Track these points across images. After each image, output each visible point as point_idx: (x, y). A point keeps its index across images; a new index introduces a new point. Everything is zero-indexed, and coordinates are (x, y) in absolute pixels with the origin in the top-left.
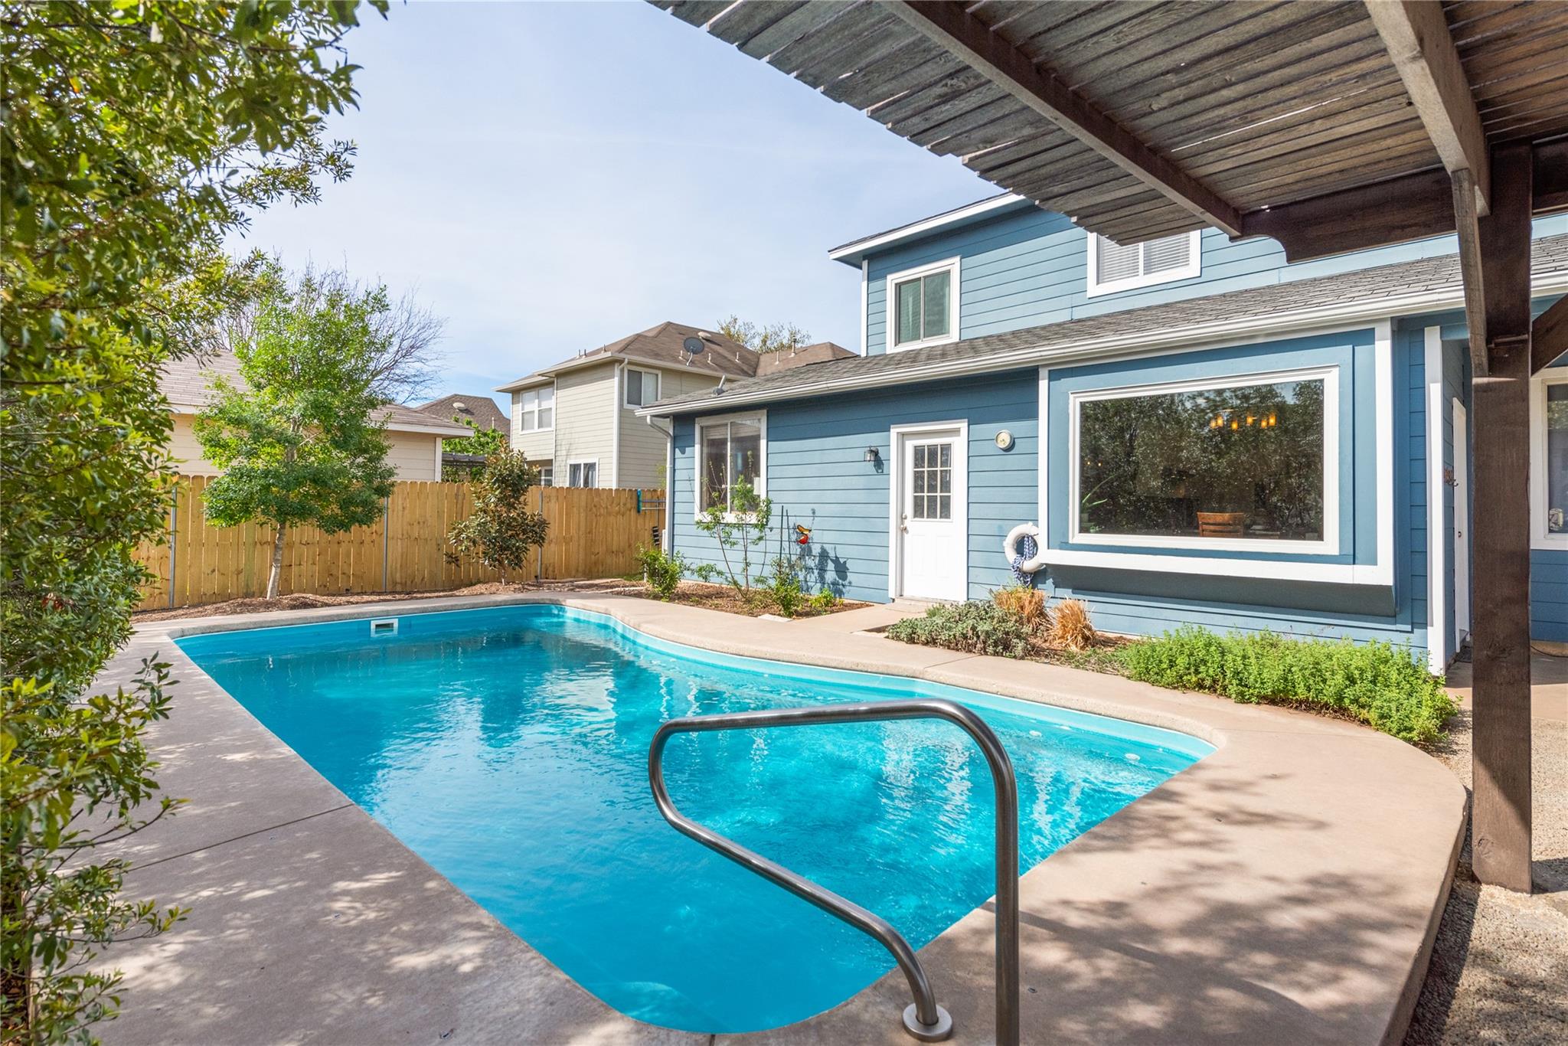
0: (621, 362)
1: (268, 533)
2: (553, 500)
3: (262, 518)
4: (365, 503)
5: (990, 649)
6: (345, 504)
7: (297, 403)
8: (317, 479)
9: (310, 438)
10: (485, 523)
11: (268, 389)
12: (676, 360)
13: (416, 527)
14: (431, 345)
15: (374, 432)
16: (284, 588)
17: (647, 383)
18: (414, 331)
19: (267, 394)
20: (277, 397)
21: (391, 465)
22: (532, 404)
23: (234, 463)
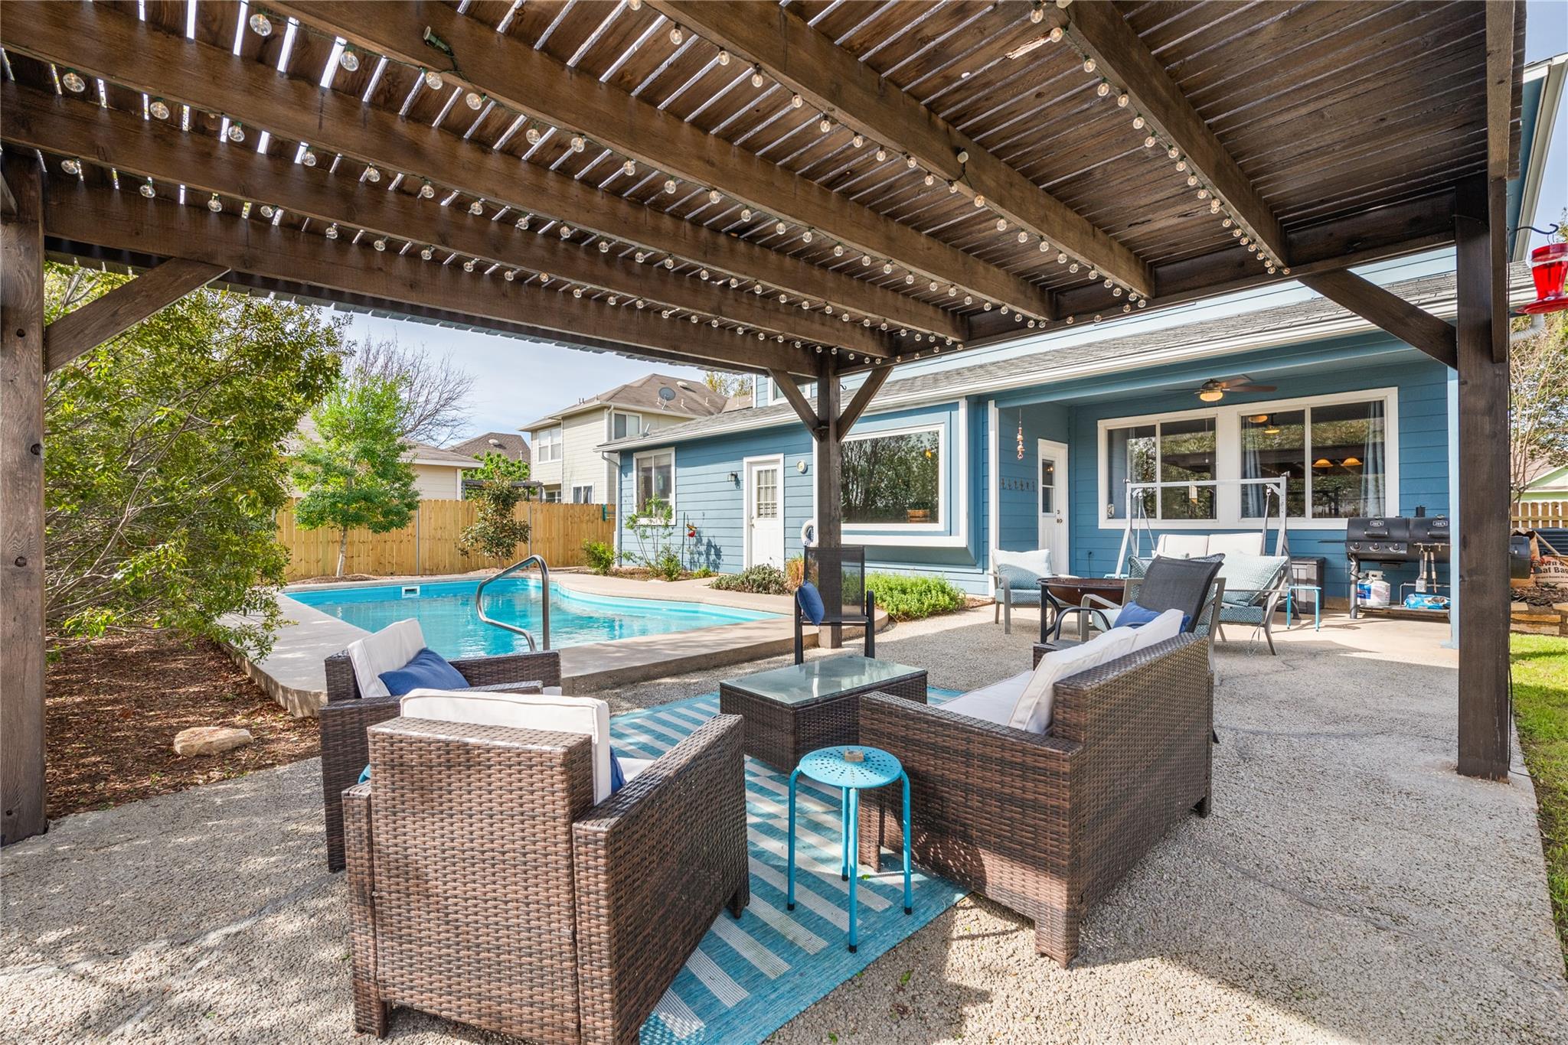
0: (609, 408)
1: (337, 534)
2: (539, 512)
3: (332, 524)
4: (398, 513)
5: (754, 589)
6: (385, 514)
7: (351, 448)
8: (367, 498)
9: (362, 470)
10: (485, 528)
11: (333, 440)
12: (654, 405)
13: (439, 532)
14: (464, 397)
15: (407, 466)
16: (348, 569)
17: (631, 423)
18: (451, 386)
19: (333, 443)
20: (340, 445)
21: (417, 489)
22: (546, 440)
23: (313, 488)
